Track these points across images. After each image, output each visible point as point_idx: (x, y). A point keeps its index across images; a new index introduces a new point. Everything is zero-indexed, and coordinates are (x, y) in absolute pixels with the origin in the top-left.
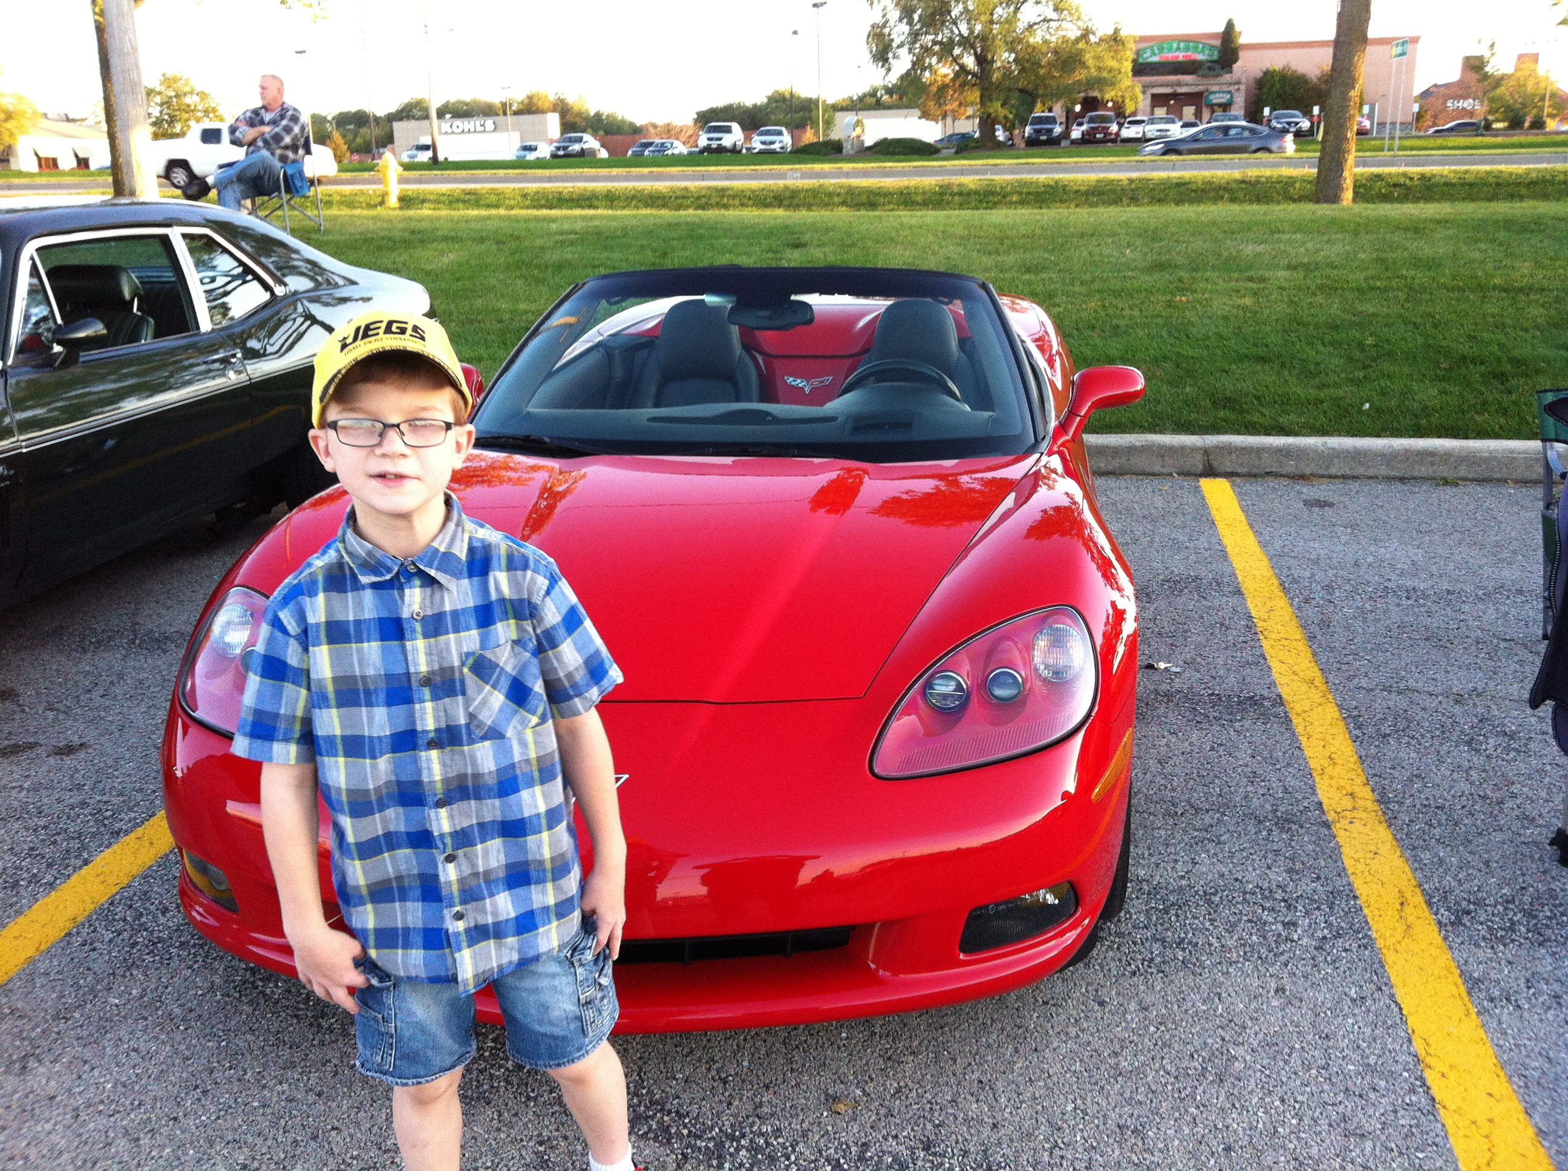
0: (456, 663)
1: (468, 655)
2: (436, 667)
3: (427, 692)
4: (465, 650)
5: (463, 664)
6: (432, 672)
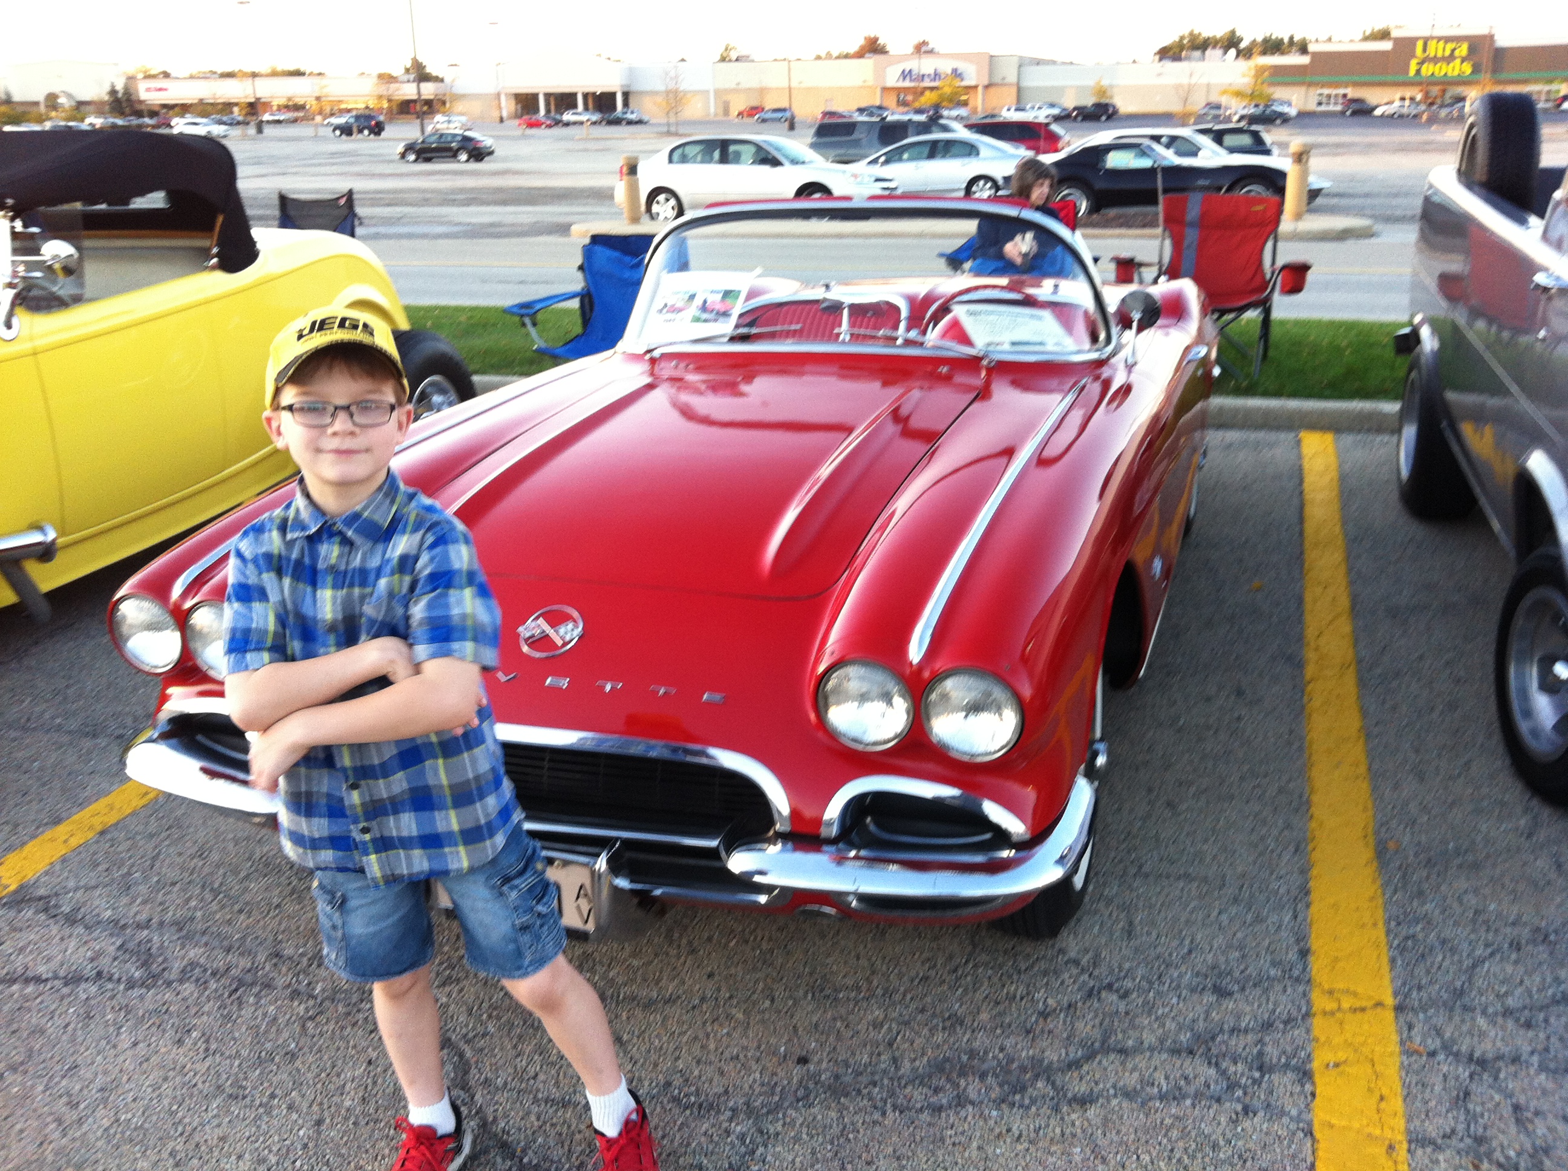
2: (344, 617)
3: (332, 638)
6: (336, 621)
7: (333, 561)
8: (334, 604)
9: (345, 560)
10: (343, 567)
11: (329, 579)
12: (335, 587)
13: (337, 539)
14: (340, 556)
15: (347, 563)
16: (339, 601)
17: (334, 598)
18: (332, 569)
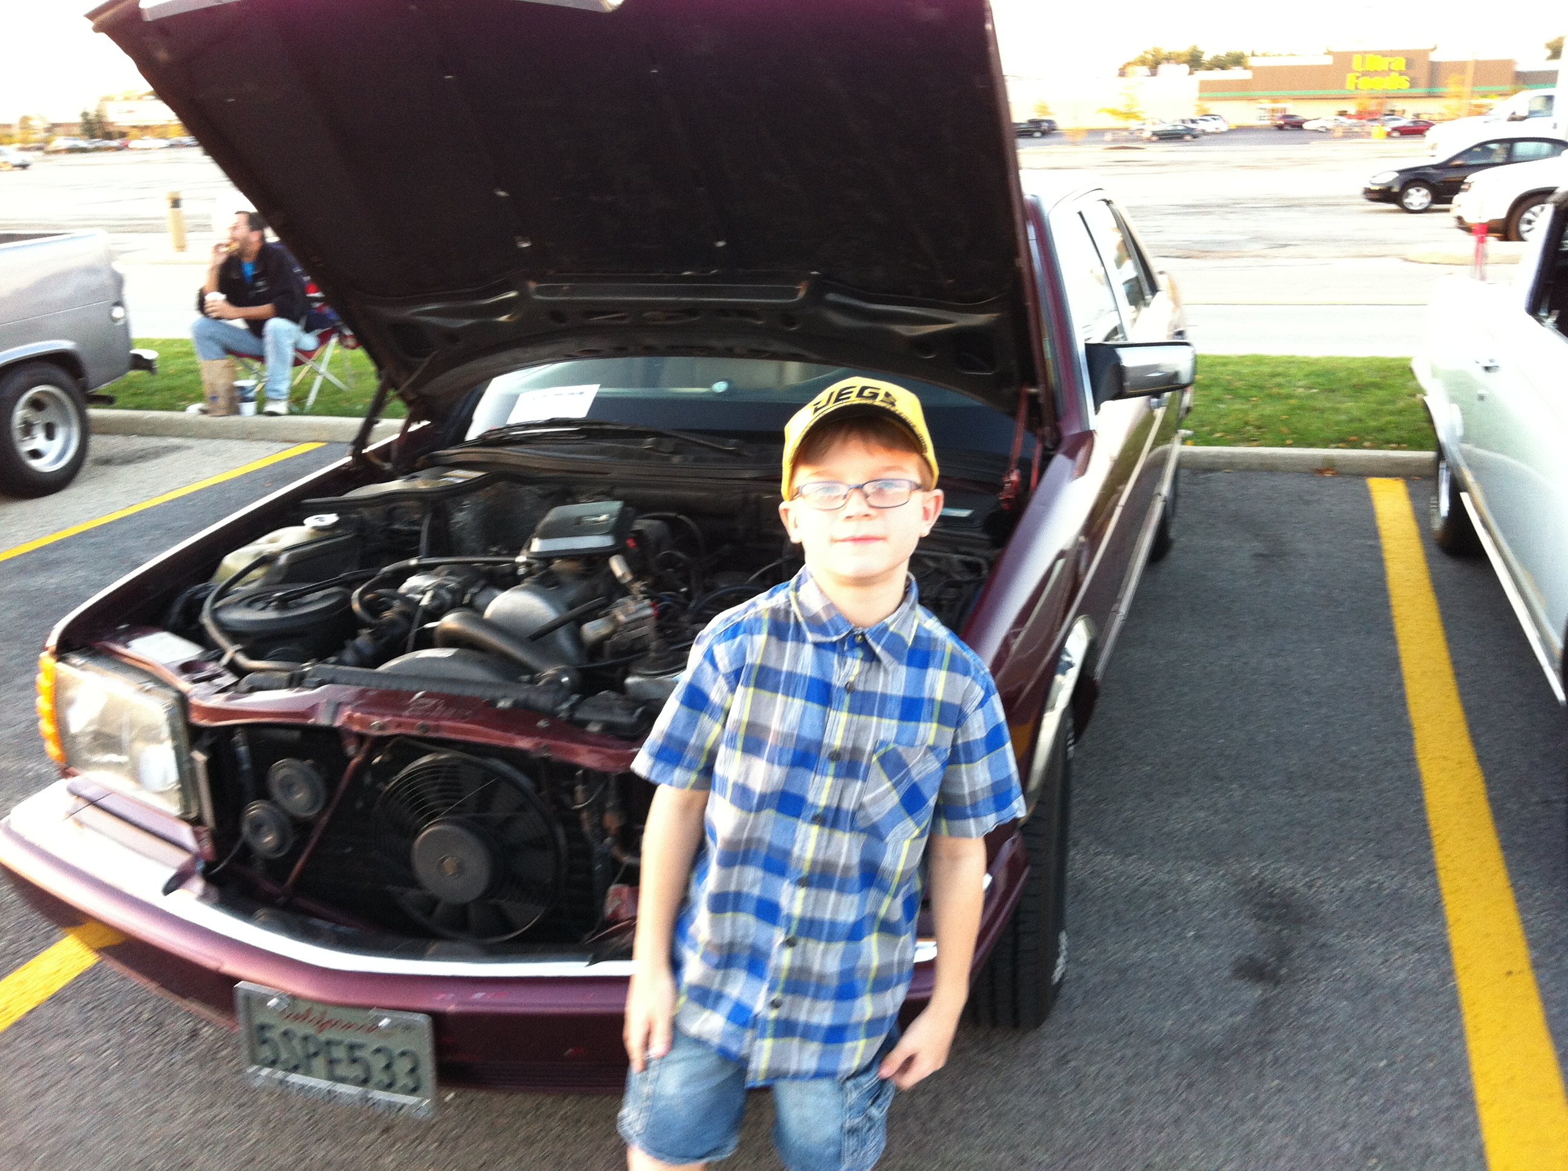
0: (869, 748)
1: (883, 743)
2: (850, 745)
3: (832, 767)
4: (882, 738)
5: (874, 751)
6: (843, 749)
7: (852, 679)
8: (847, 730)
9: (863, 678)
10: (860, 687)
11: (847, 699)
12: (851, 710)
13: (860, 653)
14: (860, 673)
15: (866, 682)
16: (853, 729)
17: (849, 724)
18: (849, 688)
